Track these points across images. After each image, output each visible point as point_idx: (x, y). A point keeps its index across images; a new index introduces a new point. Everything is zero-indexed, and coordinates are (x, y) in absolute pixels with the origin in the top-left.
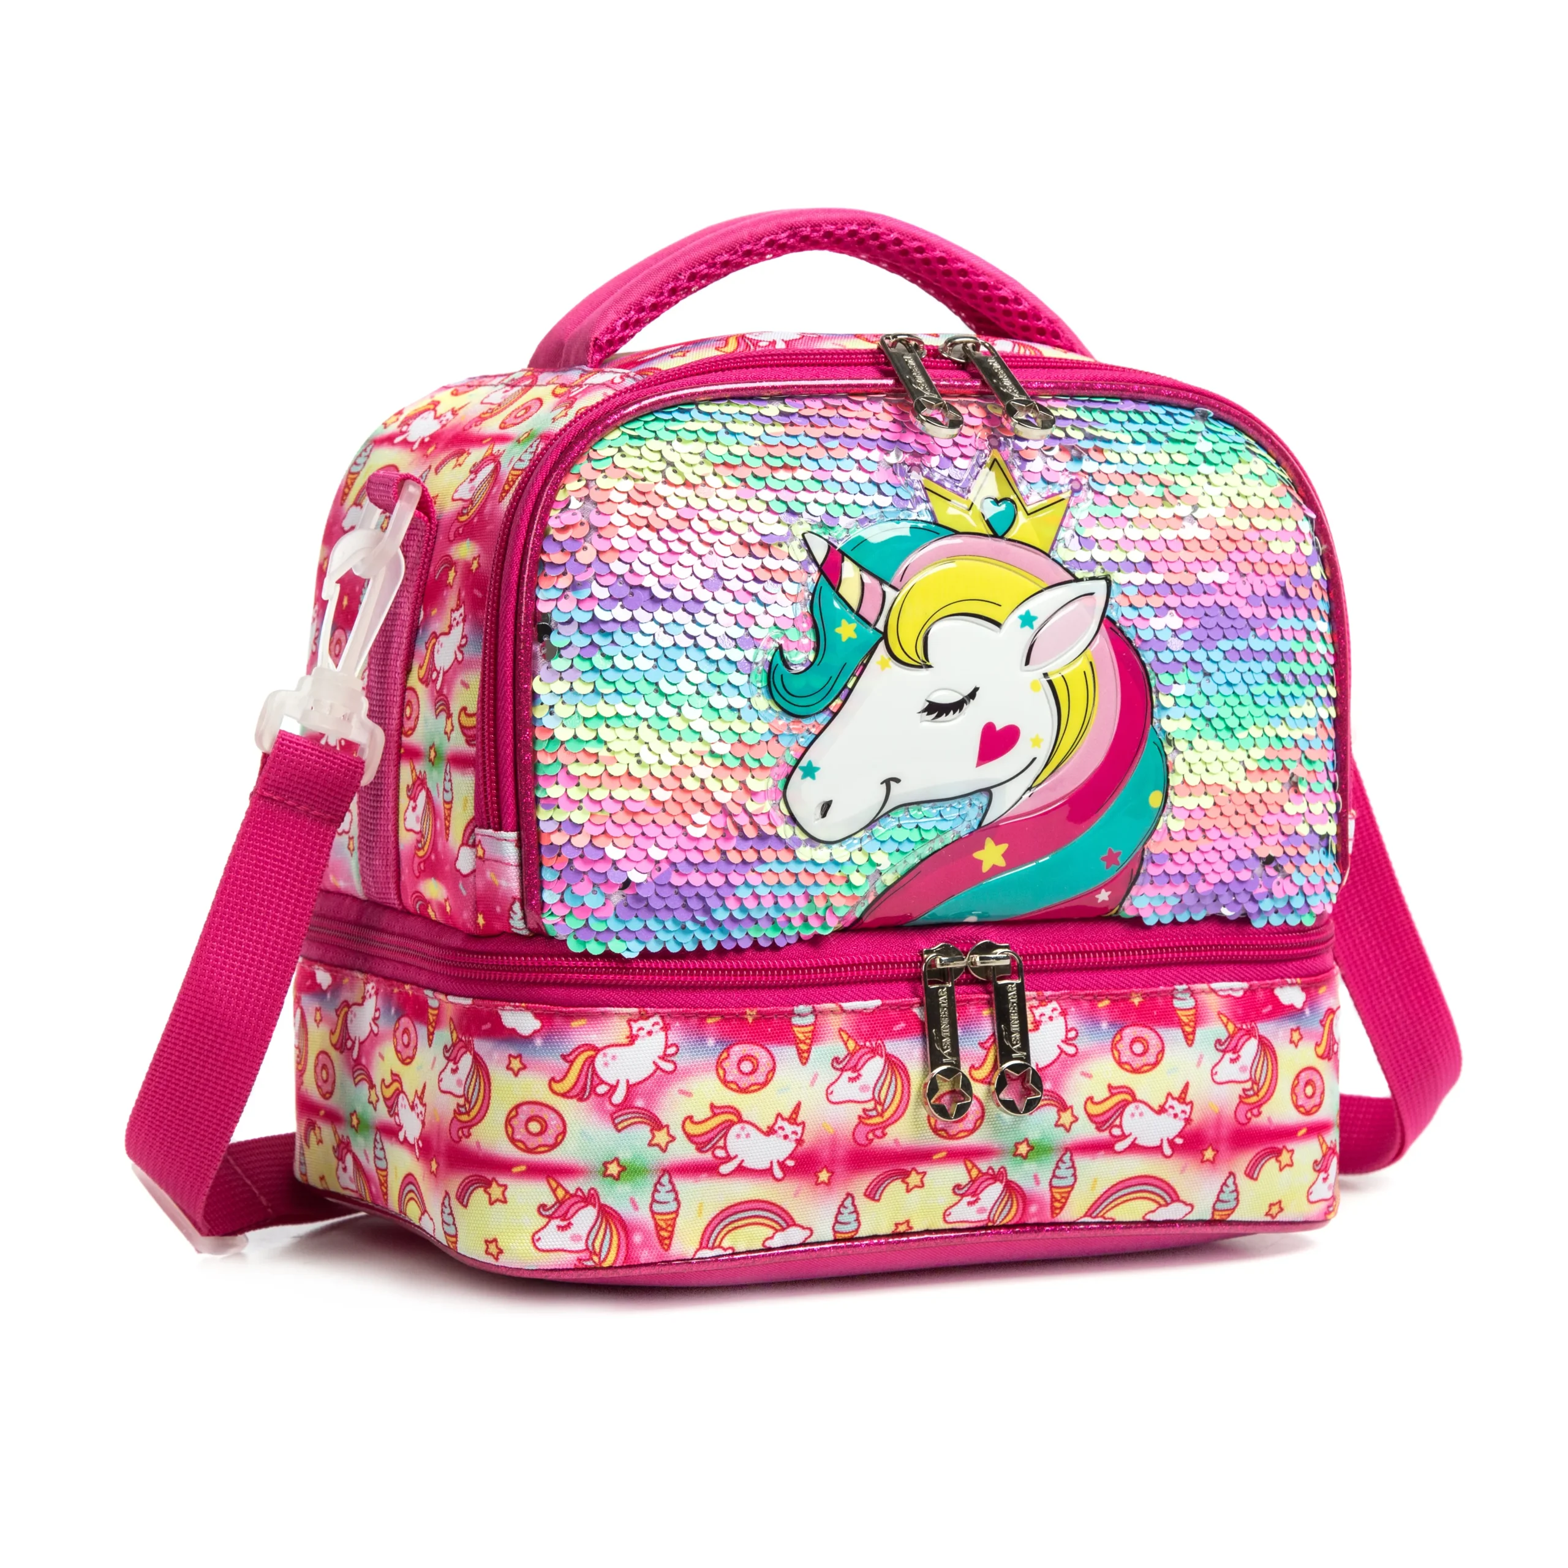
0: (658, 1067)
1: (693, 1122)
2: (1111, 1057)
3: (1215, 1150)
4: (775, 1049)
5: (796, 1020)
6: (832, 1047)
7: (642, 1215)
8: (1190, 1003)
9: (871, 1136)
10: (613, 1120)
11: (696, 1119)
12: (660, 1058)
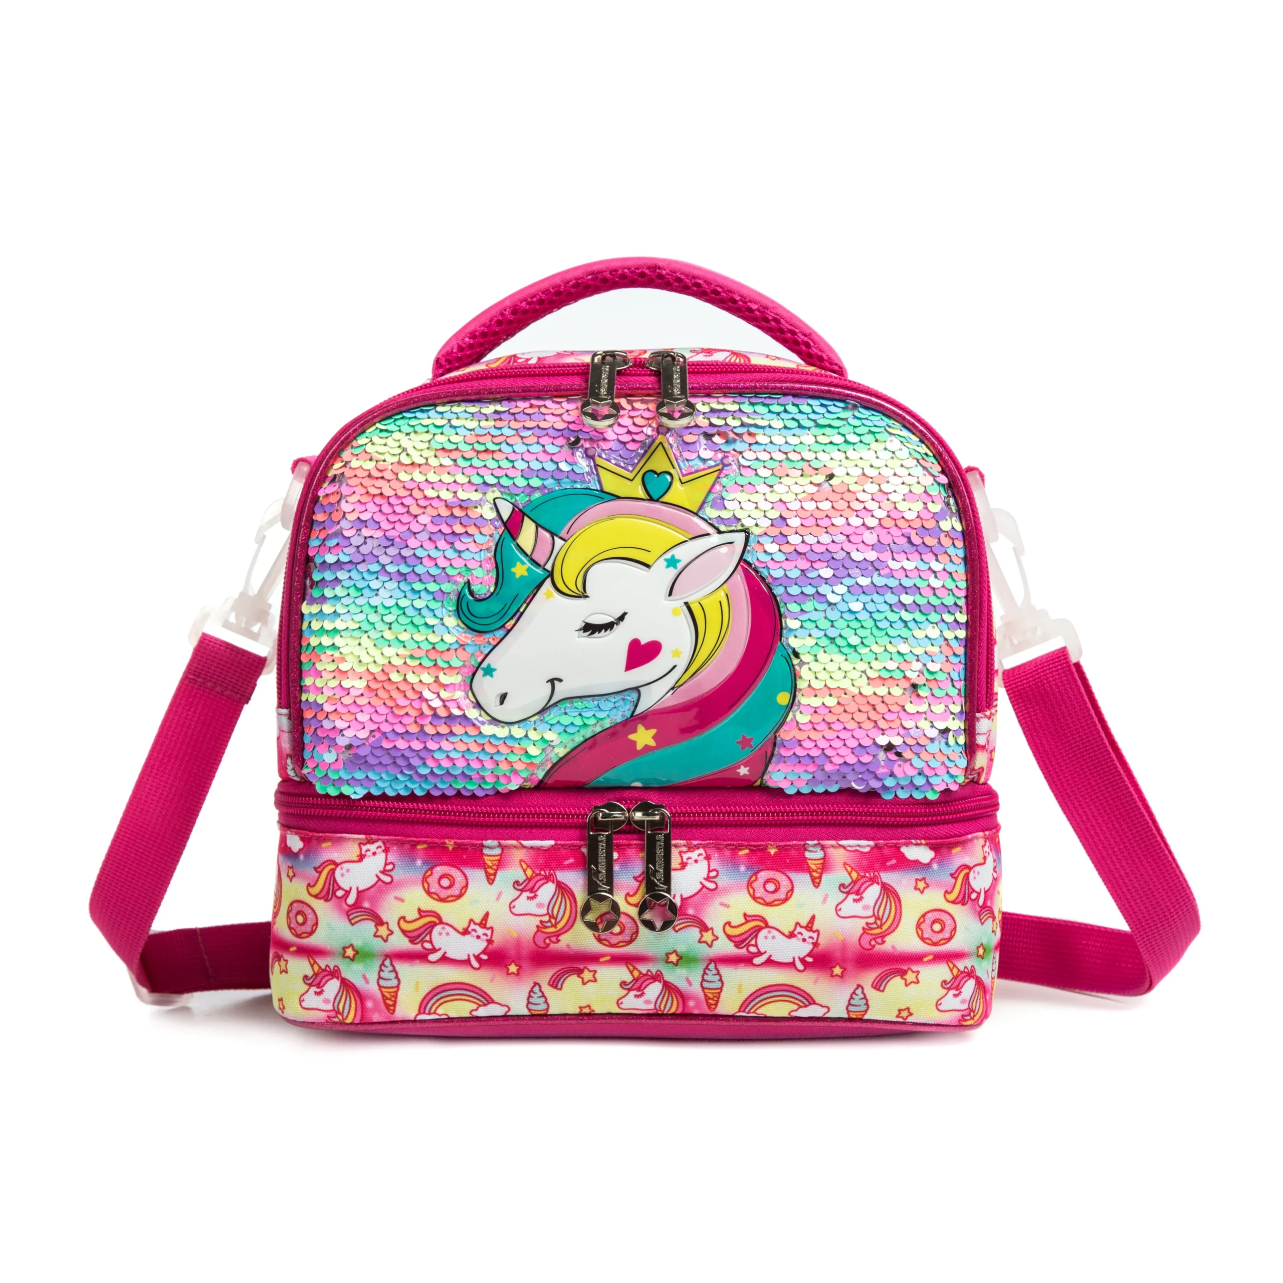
0: (379, 879)
1: (406, 921)
2: (746, 892)
3: (844, 969)
4: (469, 872)
5: (486, 851)
6: (514, 873)
7: (371, 987)
8: (820, 854)
9: (548, 941)
10: (348, 916)
11: (408, 919)
12: (381, 872)
